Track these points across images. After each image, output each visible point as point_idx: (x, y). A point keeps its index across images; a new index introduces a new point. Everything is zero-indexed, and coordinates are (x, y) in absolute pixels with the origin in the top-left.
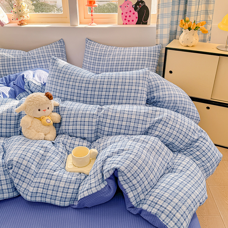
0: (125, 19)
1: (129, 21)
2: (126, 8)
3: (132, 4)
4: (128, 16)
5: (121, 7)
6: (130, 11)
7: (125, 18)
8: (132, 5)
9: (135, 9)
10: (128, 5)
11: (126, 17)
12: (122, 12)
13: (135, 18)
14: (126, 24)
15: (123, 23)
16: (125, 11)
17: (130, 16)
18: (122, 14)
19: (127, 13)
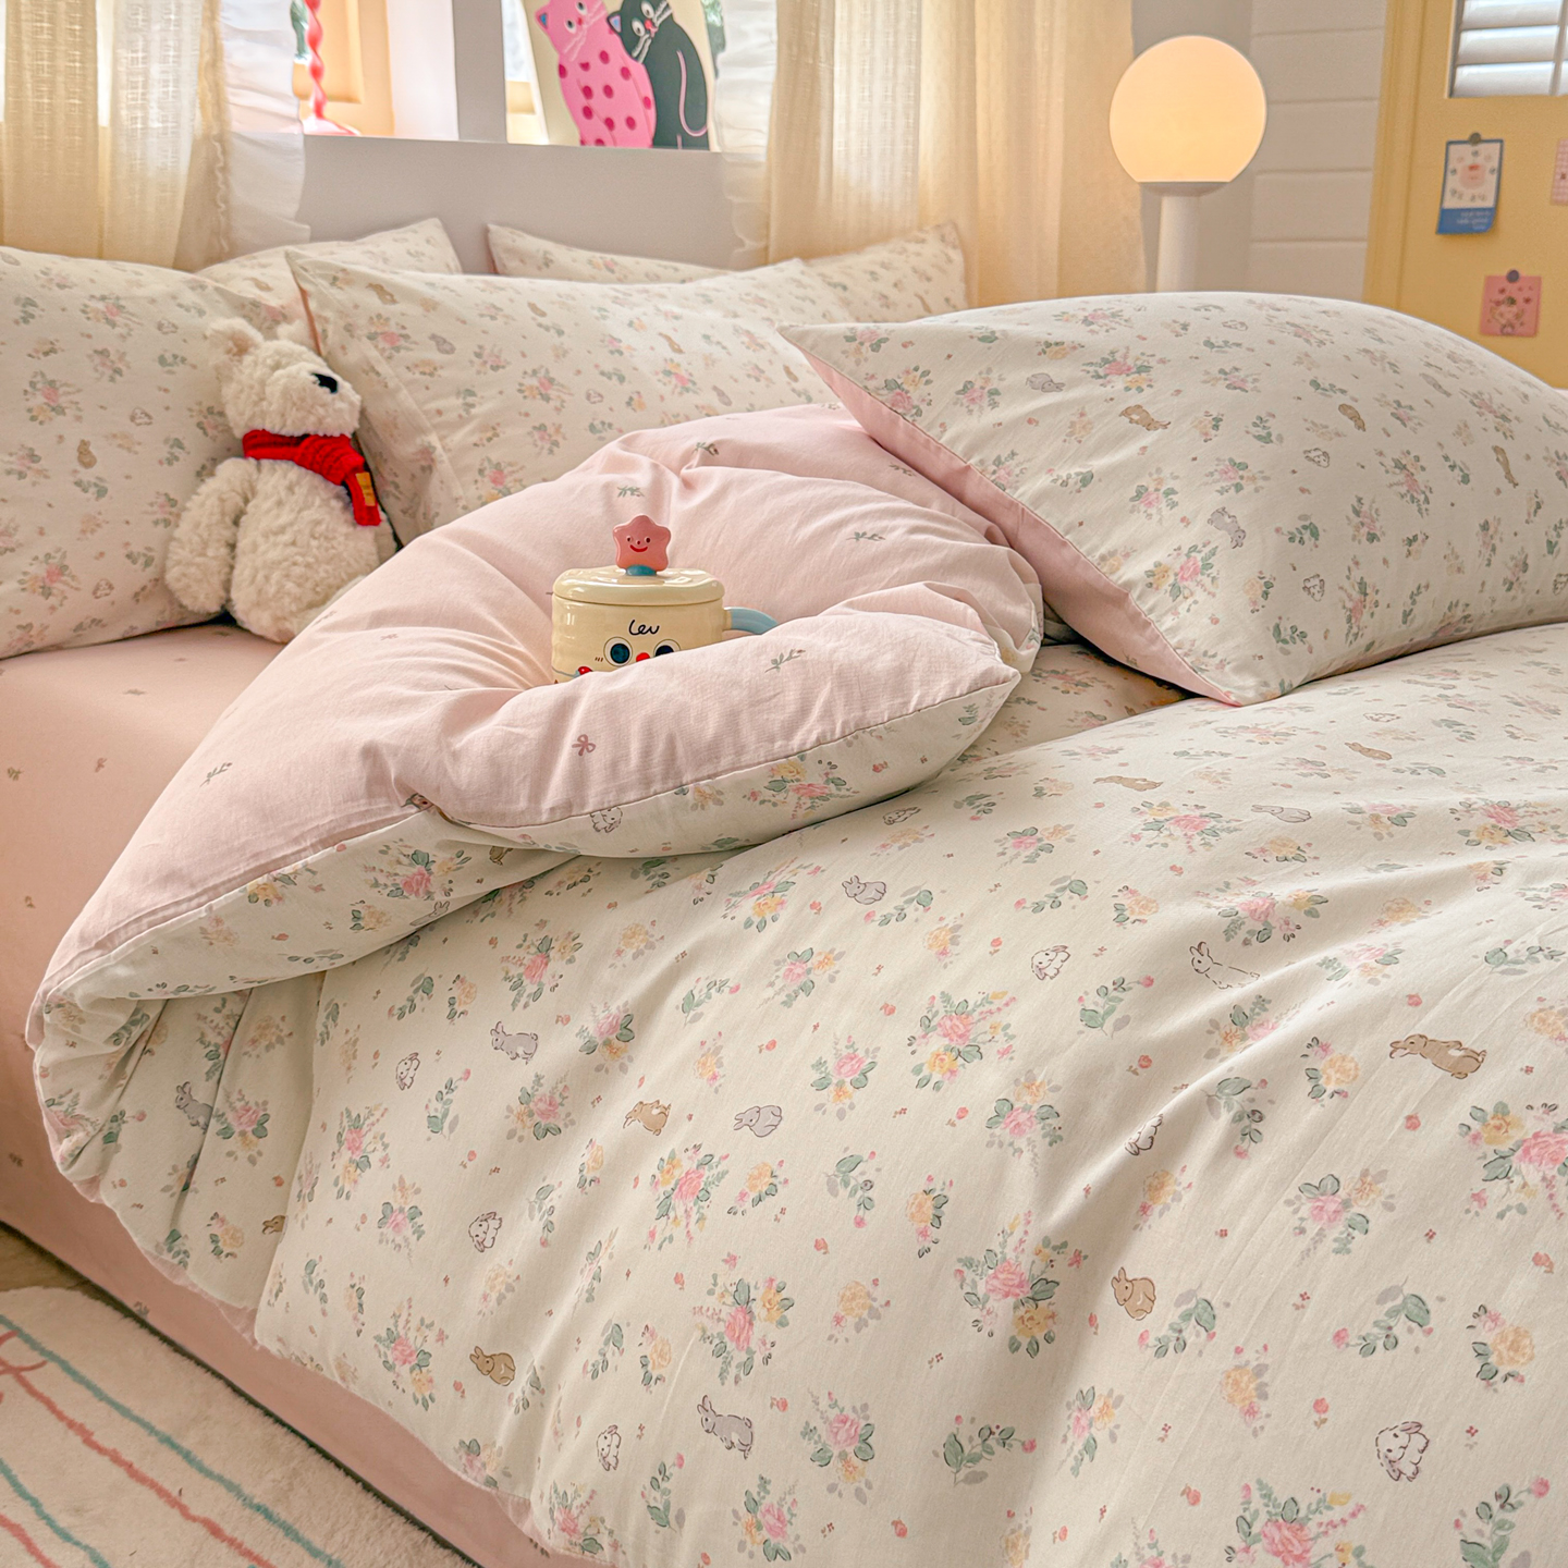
0: (587, 113)
1: (610, 123)
2: (573, 30)
3: (602, 7)
4: (598, 91)
5: (542, 18)
6: (604, 57)
7: (584, 102)
8: (603, 14)
9: (630, 40)
10: (583, 12)
11: (587, 92)
12: (554, 59)
13: (640, 105)
14: (599, 142)
15: (579, 138)
16: (572, 49)
17: (608, 91)
18: (562, 71)
19: (585, 66)
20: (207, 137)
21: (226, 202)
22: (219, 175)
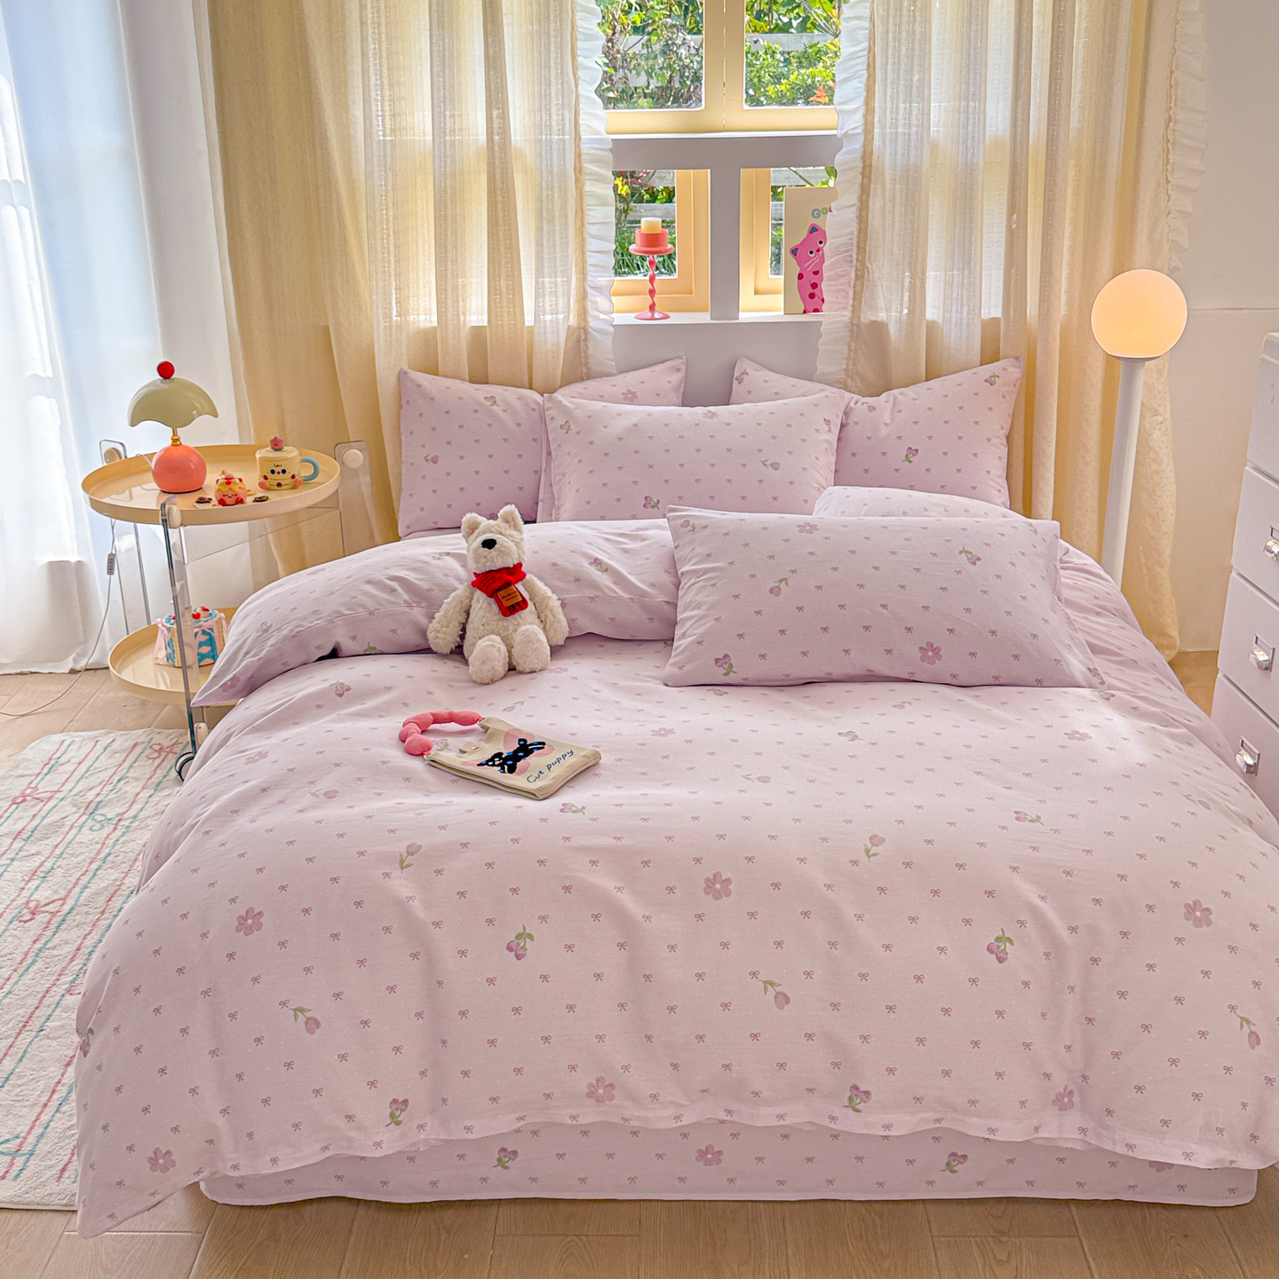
0: (812, 296)
2: (814, 254)
5: (794, 252)
7: (811, 291)
10: (821, 245)
11: (815, 285)
12: (798, 270)
14: (816, 310)
15: (803, 308)
16: (809, 265)
18: (800, 276)
19: (816, 273)
20: (578, 328)
21: (585, 352)
22: (582, 343)
